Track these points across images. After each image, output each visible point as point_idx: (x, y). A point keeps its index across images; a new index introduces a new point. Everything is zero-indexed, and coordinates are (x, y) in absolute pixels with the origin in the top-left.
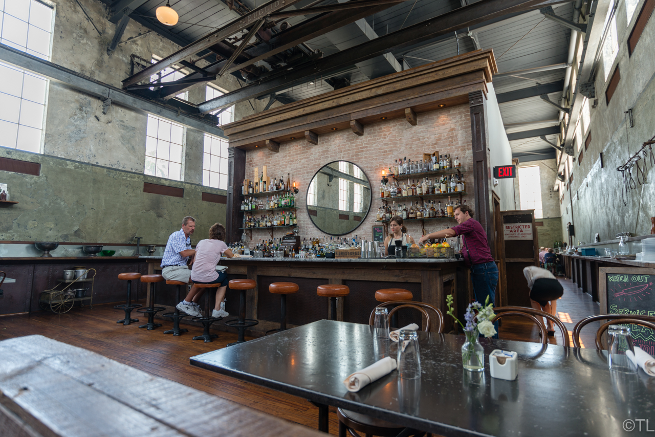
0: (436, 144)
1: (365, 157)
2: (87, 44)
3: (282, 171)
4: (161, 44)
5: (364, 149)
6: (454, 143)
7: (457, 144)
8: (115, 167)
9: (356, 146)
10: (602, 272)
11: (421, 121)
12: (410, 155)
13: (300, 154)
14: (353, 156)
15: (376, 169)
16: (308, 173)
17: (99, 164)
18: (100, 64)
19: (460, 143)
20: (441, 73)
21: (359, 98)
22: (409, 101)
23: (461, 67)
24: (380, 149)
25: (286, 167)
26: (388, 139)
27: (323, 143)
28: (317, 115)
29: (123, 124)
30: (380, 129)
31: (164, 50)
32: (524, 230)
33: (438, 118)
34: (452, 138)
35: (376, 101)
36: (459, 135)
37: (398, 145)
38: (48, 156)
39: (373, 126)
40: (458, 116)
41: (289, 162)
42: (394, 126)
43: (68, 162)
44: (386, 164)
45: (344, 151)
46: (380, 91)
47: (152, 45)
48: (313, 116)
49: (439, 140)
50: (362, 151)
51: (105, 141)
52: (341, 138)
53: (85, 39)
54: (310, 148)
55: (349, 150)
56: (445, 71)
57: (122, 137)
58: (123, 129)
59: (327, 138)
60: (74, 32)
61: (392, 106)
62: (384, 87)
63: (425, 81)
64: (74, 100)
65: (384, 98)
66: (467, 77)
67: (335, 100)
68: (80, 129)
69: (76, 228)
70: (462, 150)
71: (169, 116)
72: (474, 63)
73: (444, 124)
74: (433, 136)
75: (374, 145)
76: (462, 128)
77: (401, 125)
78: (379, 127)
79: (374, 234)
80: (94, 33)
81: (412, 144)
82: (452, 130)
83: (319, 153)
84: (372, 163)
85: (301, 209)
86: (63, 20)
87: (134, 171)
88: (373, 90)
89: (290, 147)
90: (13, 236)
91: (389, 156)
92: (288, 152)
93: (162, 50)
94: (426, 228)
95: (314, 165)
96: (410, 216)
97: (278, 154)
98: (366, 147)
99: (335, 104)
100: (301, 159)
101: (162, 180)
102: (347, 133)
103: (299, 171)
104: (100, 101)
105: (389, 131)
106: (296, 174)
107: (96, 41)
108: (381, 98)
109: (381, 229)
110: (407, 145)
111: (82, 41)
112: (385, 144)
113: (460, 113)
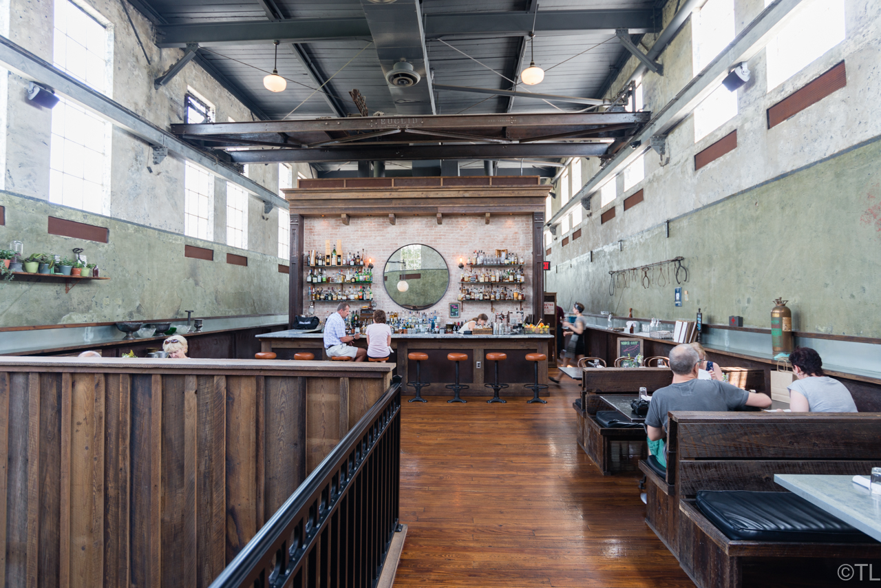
0: (503, 242)
1: (444, 244)
2: (139, 75)
3: (353, 245)
4: (194, 72)
5: (442, 237)
6: (517, 243)
7: (519, 244)
8: (163, 229)
9: (435, 232)
10: (619, 339)
11: (492, 222)
12: (483, 248)
13: (374, 230)
14: (431, 241)
15: (453, 256)
16: (383, 250)
17: (152, 226)
18: (149, 100)
19: (521, 245)
20: (516, 192)
21: (447, 196)
22: (490, 208)
23: (531, 191)
24: (457, 239)
25: (358, 242)
26: (464, 231)
27: (401, 224)
28: (404, 201)
29: (167, 175)
30: (457, 221)
31: (196, 79)
32: (549, 307)
33: (506, 222)
34: (516, 239)
35: (461, 201)
36: (521, 238)
37: (473, 238)
38: (114, 219)
39: (451, 218)
40: (521, 223)
41: (361, 237)
42: (470, 222)
43: (129, 225)
44: (462, 253)
45: (423, 235)
46: (467, 195)
47: (187, 74)
48: (399, 201)
49: (505, 239)
50: (441, 238)
51: (155, 197)
52: (420, 223)
53: (137, 69)
54: (386, 227)
55: (428, 235)
56: (520, 192)
57: (168, 191)
58: (168, 181)
59: (405, 220)
60: (128, 61)
61: (475, 208)
62: (471, 192)
63: (504, 195)
64: (131, 148)
65: (469, 200)
66: (534, 199)
67: (424, 193)
68: (136, 183)
69: (137, 304)
70: (522, 250)
71: (207, 164)
72: (540, 191)
73: (510, 228)
74: (501, 235)
75: (451, 235)
76: (523, 233)
77: (476, 221)
78: (456, 220)
79: (451, 310)
80: (144, 61)
81: (484, 239)
82: (516, 233)
83: (397, 233)
84: (449, 250)
85: (377, 284)
86: (120, 45)
87: (177, 232)
88: (461, 192)
89: (362, 223)
90: (93, 316)
91: (465, 246)
92: (359, 227)
93: (195, 80)
94: (494, 307)
95: (391, 244)
96: (486, 298)
97: (347, 227)
98: (444, 235)
99: (424, 196)
100: (376, 236)
101: (198, 241)
102: (426, 220)
103: (373, 248)
104: (151, 148)
105: (465, 224)
106: (371, 250)
107: (145, 71)
108: (466, 200)
109: (457, 306)
110: (480, 239)
111: (135, 73)
112: (462, 236)
113: (522, 221)
